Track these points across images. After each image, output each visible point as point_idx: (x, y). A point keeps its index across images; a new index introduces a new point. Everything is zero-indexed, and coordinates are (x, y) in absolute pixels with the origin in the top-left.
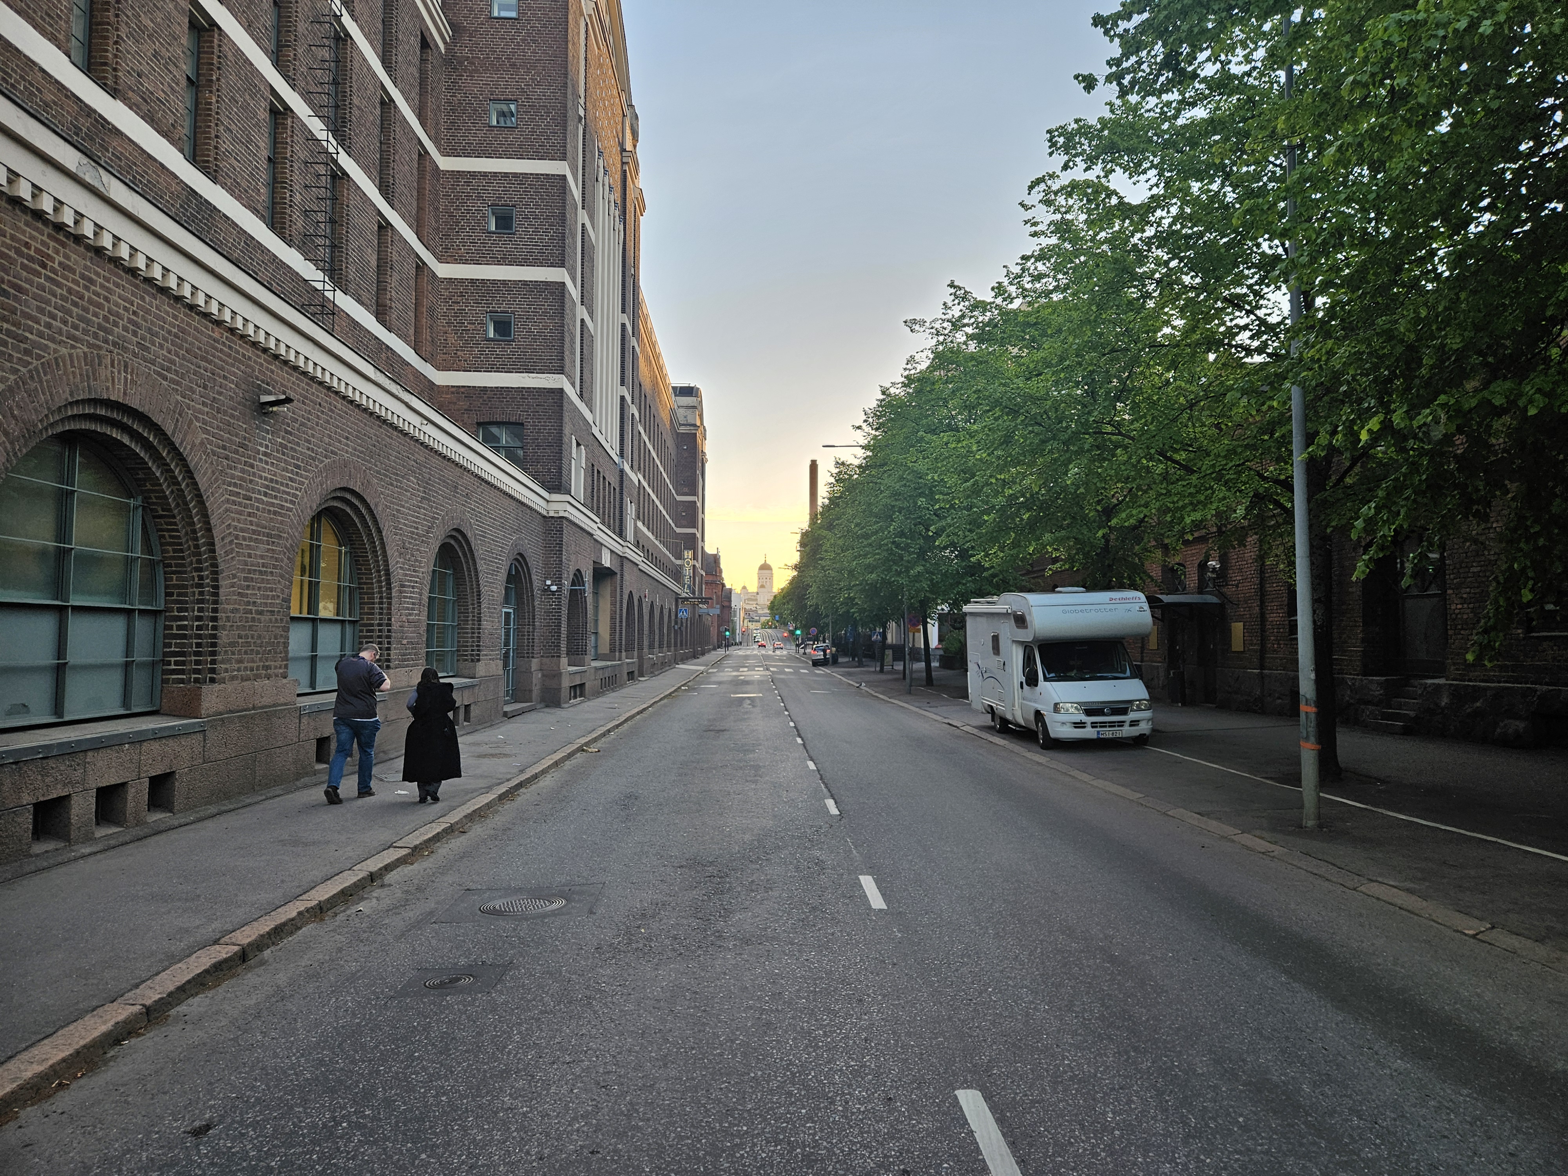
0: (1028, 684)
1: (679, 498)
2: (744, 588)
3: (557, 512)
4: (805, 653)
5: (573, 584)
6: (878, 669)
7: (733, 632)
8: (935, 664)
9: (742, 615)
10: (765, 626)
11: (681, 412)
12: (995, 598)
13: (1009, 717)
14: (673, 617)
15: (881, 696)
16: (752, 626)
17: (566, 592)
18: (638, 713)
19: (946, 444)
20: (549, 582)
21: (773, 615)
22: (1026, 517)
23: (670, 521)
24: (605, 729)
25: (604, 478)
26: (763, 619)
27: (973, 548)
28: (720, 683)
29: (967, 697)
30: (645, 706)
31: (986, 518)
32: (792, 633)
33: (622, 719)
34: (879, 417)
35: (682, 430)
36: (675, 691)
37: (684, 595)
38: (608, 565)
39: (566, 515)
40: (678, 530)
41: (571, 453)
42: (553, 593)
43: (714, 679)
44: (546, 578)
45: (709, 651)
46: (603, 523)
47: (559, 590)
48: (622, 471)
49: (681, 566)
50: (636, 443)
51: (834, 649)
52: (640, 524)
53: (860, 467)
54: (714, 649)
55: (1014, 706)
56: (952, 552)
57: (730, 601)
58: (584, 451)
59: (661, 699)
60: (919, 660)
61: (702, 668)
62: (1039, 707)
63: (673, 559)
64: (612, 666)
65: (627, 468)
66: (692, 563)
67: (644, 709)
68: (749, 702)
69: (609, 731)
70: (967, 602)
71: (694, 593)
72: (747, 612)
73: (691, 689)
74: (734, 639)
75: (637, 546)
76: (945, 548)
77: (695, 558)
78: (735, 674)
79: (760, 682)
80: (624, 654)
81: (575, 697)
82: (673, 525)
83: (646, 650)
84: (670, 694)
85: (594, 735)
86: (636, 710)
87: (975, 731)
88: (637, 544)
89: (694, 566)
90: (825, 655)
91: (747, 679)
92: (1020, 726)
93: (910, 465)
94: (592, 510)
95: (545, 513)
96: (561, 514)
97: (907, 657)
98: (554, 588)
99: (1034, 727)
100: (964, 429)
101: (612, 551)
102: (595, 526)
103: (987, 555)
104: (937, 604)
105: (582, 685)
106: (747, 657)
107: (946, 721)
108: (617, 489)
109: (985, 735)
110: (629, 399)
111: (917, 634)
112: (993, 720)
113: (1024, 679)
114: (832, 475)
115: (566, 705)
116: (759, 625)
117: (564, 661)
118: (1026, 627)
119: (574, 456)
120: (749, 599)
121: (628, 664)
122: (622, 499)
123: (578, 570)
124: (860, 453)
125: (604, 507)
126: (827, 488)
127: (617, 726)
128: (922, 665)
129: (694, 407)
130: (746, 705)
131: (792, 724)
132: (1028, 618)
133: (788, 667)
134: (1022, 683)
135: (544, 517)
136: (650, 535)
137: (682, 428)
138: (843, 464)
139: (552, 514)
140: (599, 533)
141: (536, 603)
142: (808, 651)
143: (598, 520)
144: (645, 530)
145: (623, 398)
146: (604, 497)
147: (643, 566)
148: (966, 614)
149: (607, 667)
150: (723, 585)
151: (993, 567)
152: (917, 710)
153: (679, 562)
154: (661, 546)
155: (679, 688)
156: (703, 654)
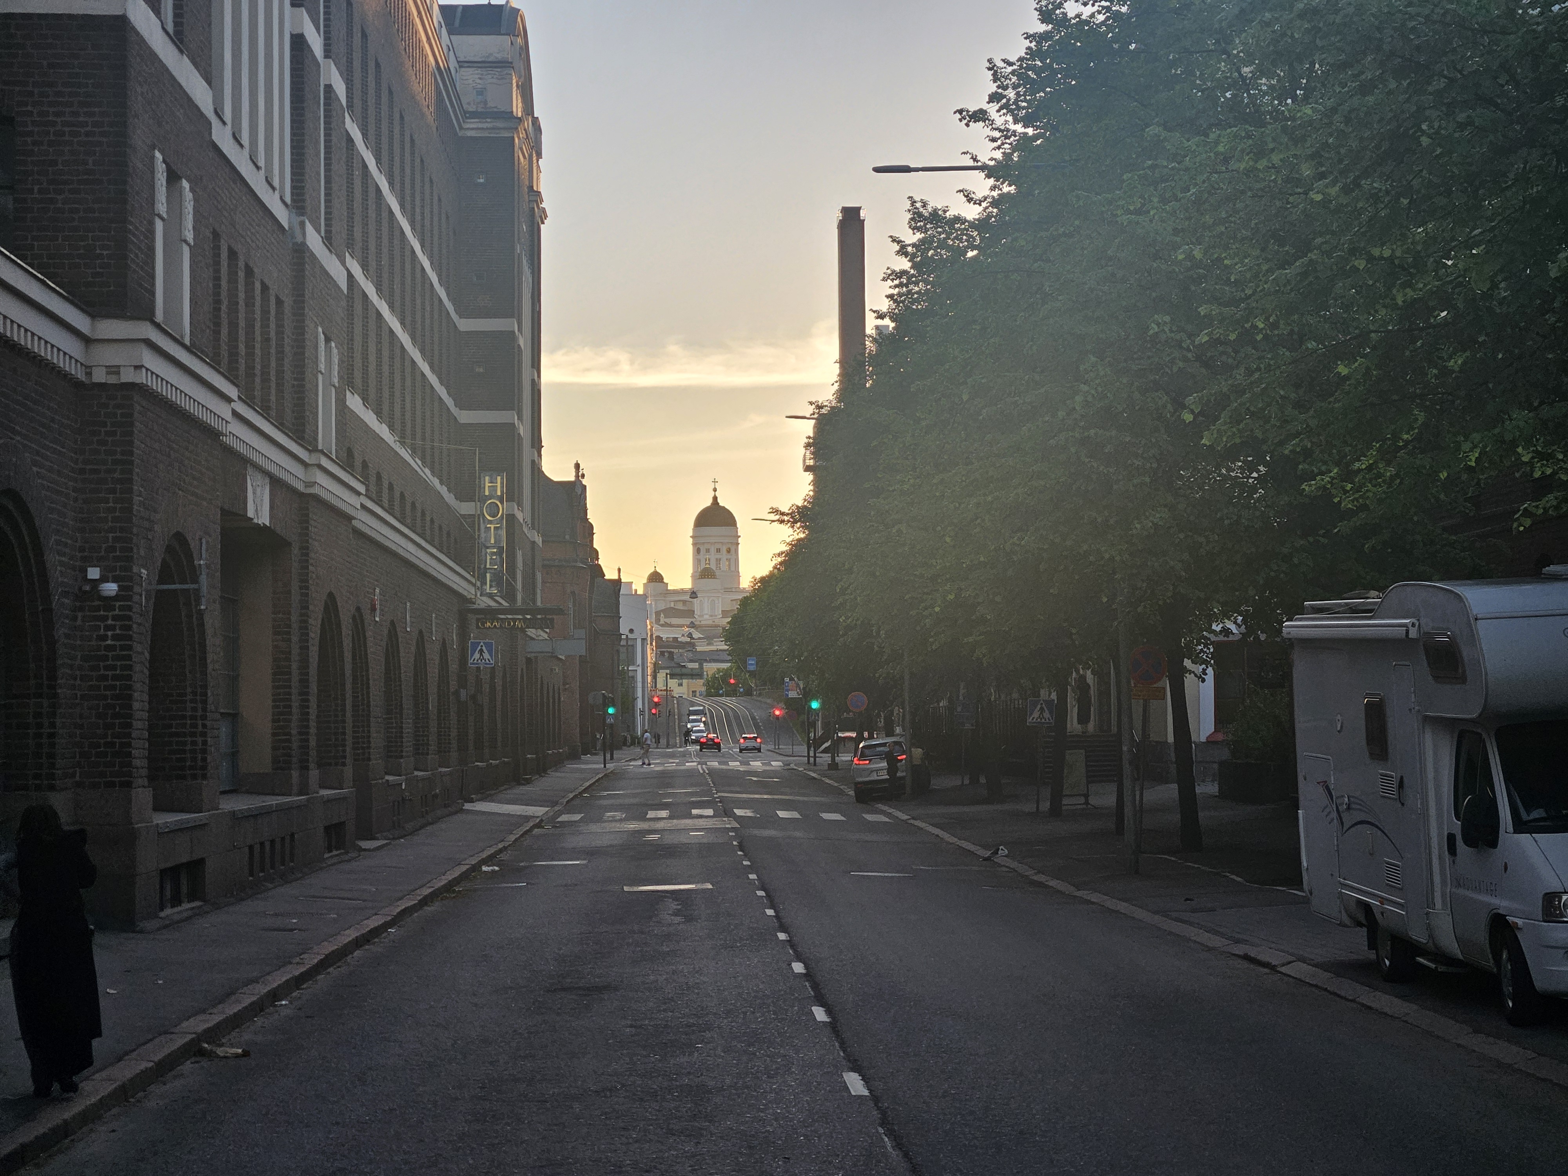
0: (1469, 841)
1: (465, 325)
2: (656, 578)
3: (114, 370)
4: (833, 766)
5: (165, 576)
6: (1045, 806)
7: (627, 707)
8: (1206, 788)
9: (651, 657)
10: (715, 688)
11: (468, 79)
12: (1373, 598)
13: (1418, 935)
14: (454, 667)
15: (1053, 883)
16: (680, 689)
17: (142, 600)
18: (358, 943)
19: (1226, 160)
20: (94, 573)
21: (738, 655)
22: (1456, 363)
23: (442, 391)
24: (262, 989)
25: (249, 271)
26: (711, 668)
27: (1307, 454)
28: (591, 853)
29: (1297, 882)
30: (374, 923)
31: (1343, 370)
32: (797, 707)
33: (312, 960)
34: (1033, 87)
35: (472, 128)
36: (464, 876)
37: (484, 602)
38: (264, 519)
39: (141, 378)
40: (465, 417)
41: (151, 201)
42: (108, 600)
43: (573, 841)
44: (89, 561)
45: (558, 762)
46: (248, 400)
47: (125, 593)
48: (301, 251)
49: (474, 520)
50: (339, 167)
51: (918, 752)
52: (354, 402)
53: (981, 224)
54: (574, 756)
55: (1431, 904)
56: (1252, 467)
57: (616, 617)
58: (188, 196)
59: (425, 902)
60: (1162, 779)
61: (539, 811)
62: (1502, 904)
63: (449, 498)
64: (281, 809)
65: (314, 240)
66: (503, 509)
67: (376, 932)
68: (674, 906)
69: (274, 996)
70: (1295, 610)
71: (510, 595)
72: (666, 649)
73: (510, 871)
74: (631, 727)
75: (347, 463)
76: (1231, 454)
77: (512, 494)
78: (633, 826)
79: (705, 850)
80: (314, 774)
81: (176, 901)
82: (449, 402)
83: (377, 762)
84: (449, 887)
85: (232, 1008)
86: (351, 934)
87: (1322, 978)
88: (347, 461)
89: (511, 518)
90: (892, 768)
91: (669, 839)
92: (1449, 960)
93: (1124, 219)
94: (215, 366)
95: (81, 375)
96: (128, 376)
97: (1127, 768)
98: (111, 588)
99: (1490, 964)
100: (1277, 115)
101: (276, 482)
102: (224, 410)
103: (1348, 475)
104: (1212, 618)
105: (196, 866)
106: (665, 779)
107: (1240, 949)
108: (288, 302)
109: (1348, 988)
110: (316, 42)
111: (1154, 704)
112: (1372, 944)
113: (1457, 826)
114: (902, 251)
115: (149, 925)
116: (699, 685)
117: (142, 795)
118: (1463, 680)
119: (162, 207)
120: (670, 612)
121: (329, 801)
122: (300, 331)
123: (180, 537)
124: (982, 185)
125: (250, 354)
126: (888, 287)
127: (298, 981)
128: (1170, 792)
129: (503, 65)
130: (667, 914)
131: (798, 968)
132: (1466, 652)
133: (787, 805)
134: (1451, 838)
135: (78, 385)
136: (384, 431)
137: (472, 124)
138: (936, 217)
139: (99, 376)
140: (236, 428)
141: (60, 632)
142: (844, 758)
143: (232, 392)
144: (369, 418)
145: (299, 42)
146: (250, 327)
147: (365, 522)
148: (1291, 643)
149: (266, 812)
150: (598, 571)
151: (1364, 508)
152: (1157, 919)
153: (466, 508)
154: (415, 464)
155: (476, 868)
156: (541, 769)
